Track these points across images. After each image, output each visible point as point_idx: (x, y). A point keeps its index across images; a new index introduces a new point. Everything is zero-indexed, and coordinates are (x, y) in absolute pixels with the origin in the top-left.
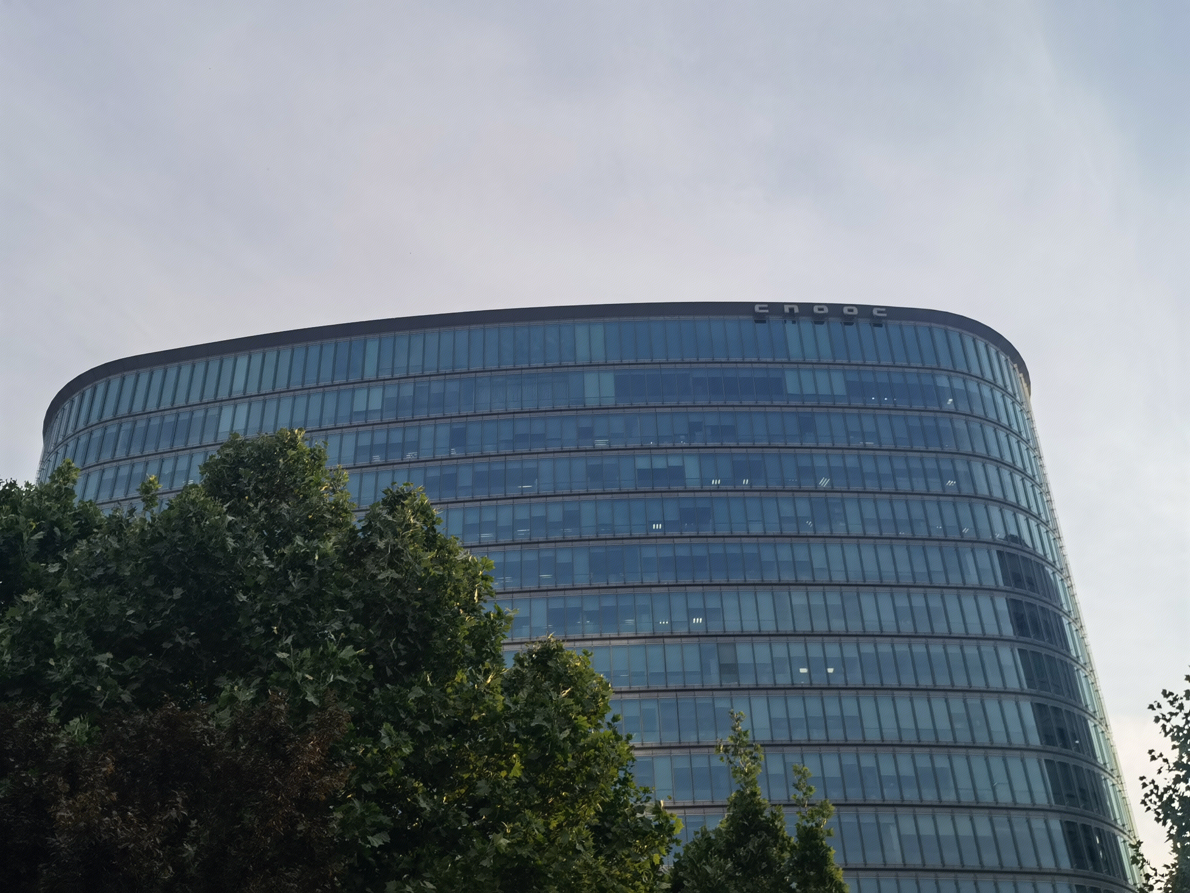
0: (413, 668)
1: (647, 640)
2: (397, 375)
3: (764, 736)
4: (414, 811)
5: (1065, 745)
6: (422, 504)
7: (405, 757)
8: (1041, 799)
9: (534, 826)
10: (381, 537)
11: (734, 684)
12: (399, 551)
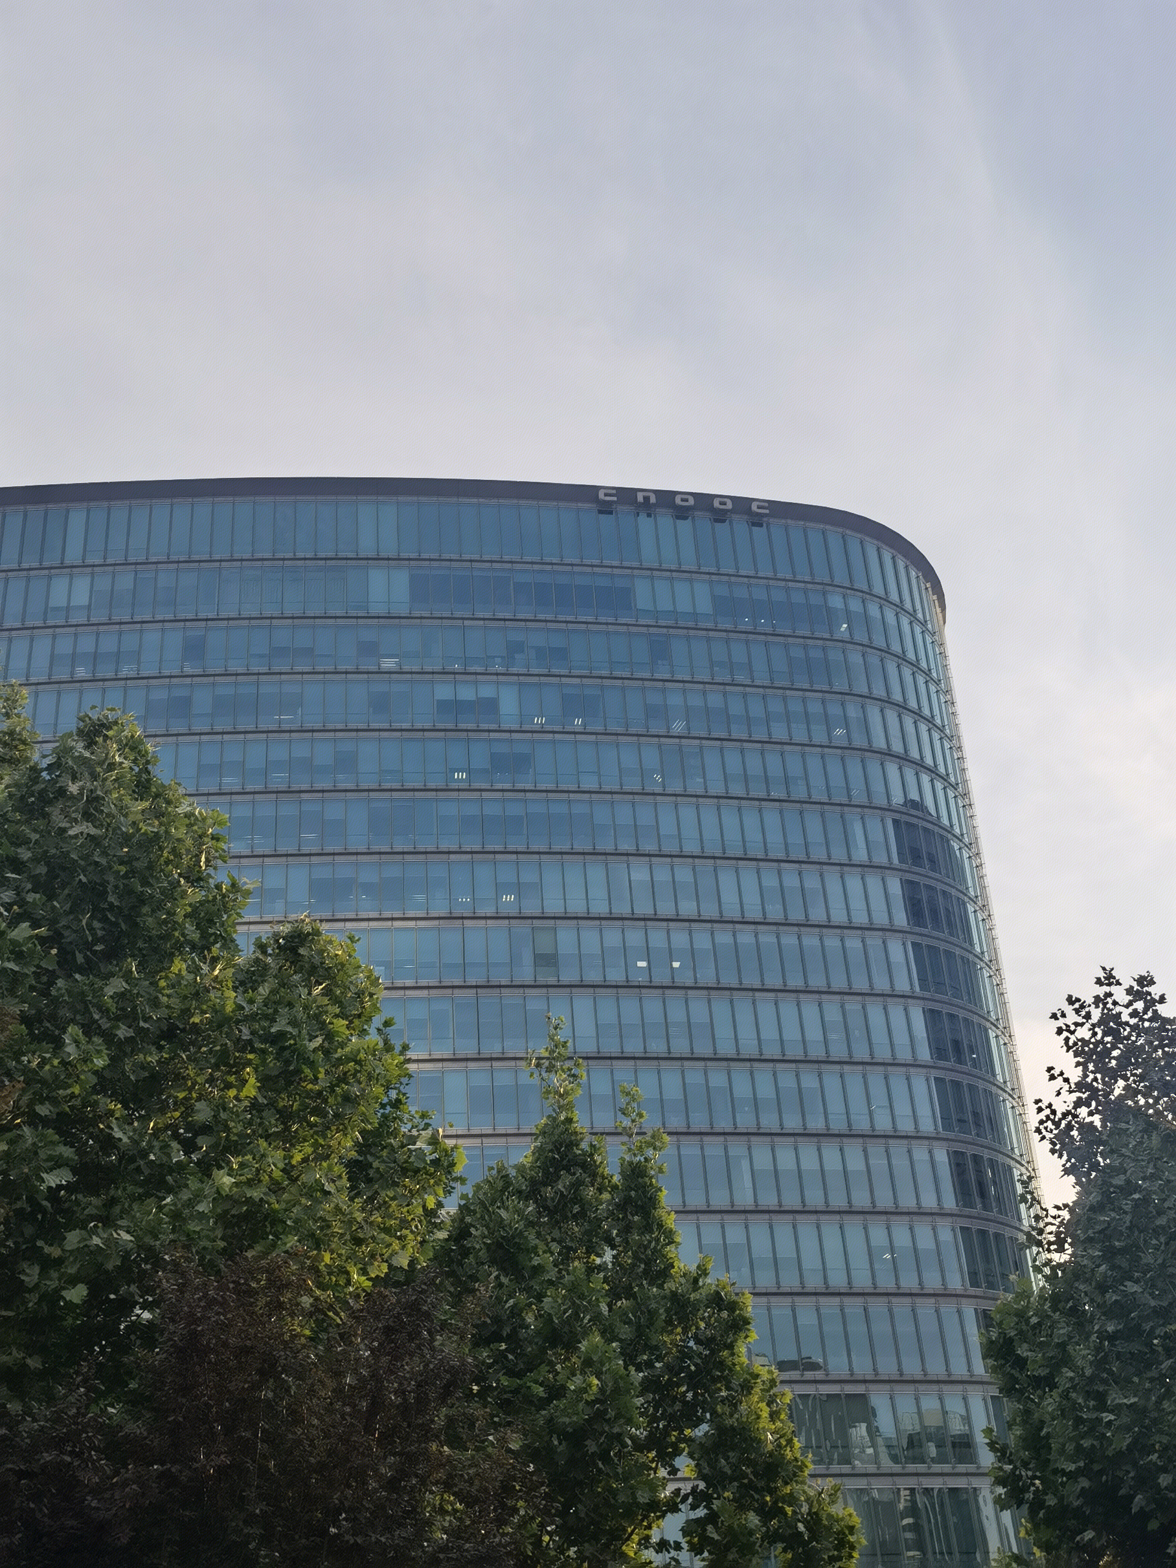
0: (114, 954)
1: (442, 921)
2: (110, 561)
3: (588, 1047)
4: (108, 1143)
5: (960, 1061)
6: (132, 736)
7: (97, 1071)
8: (927, 1126)
9: (270, 1160)
10: (74, 779)
11: (552, 980)
12: (98, 799)
